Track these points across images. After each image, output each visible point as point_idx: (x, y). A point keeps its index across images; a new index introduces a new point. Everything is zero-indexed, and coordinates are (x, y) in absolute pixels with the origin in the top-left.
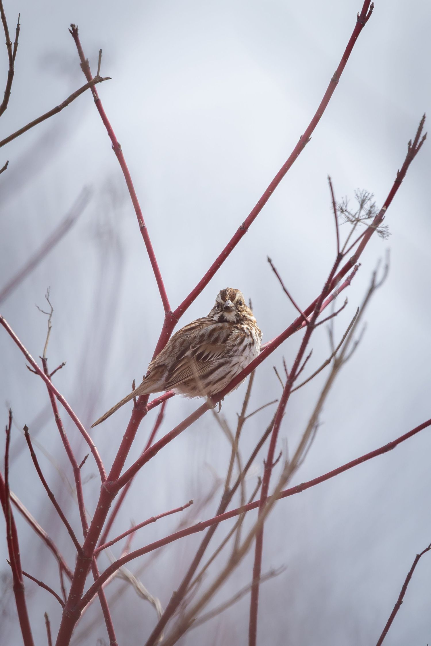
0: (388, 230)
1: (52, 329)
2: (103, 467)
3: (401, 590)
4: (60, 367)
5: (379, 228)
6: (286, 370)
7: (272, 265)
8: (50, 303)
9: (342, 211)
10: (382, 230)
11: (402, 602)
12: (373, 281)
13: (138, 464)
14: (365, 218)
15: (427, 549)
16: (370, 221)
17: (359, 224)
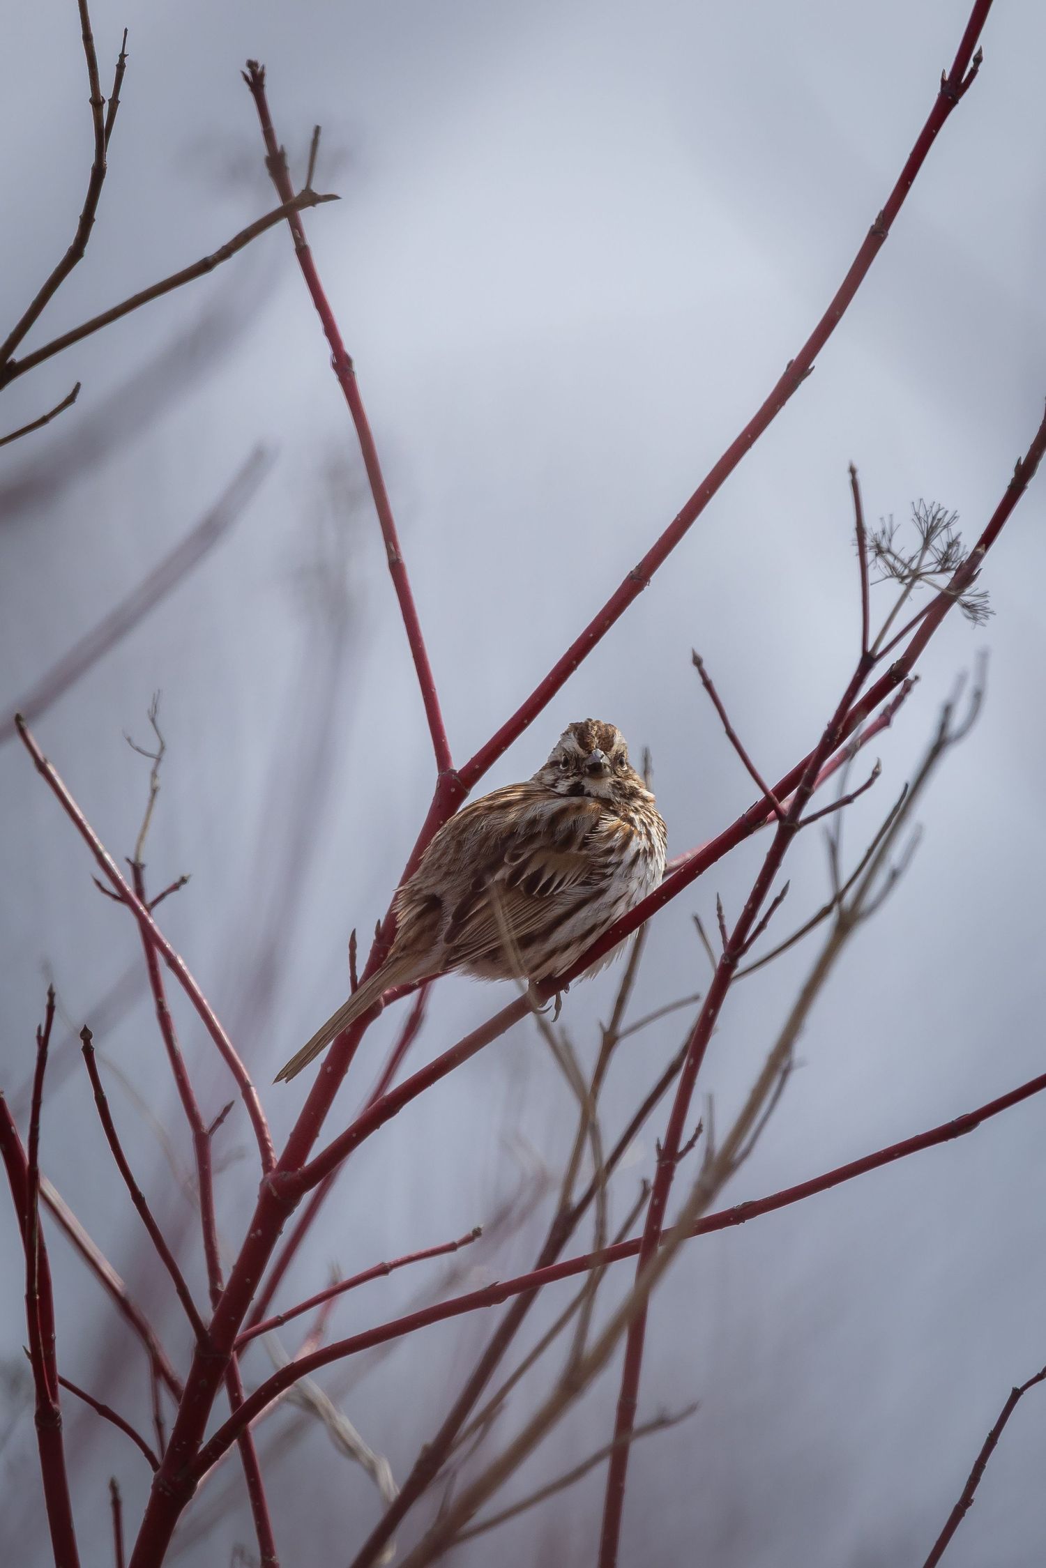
0: (987, 602)
1: (160, 794)
2: (268, 1136)
3: (970, 1472)
4: (175, 887)
5: (965, 598)
6: (722, 928)
7: (702, 673)
8: (157, 731)
9: (880, 551)
10: (973, 603)
11: (972, 1501)
12: (943, 726)
13: (354, 1135)
14: (934, 572)
15: (1039, 1378)
16: (944, 580)
17: (918, 584)
